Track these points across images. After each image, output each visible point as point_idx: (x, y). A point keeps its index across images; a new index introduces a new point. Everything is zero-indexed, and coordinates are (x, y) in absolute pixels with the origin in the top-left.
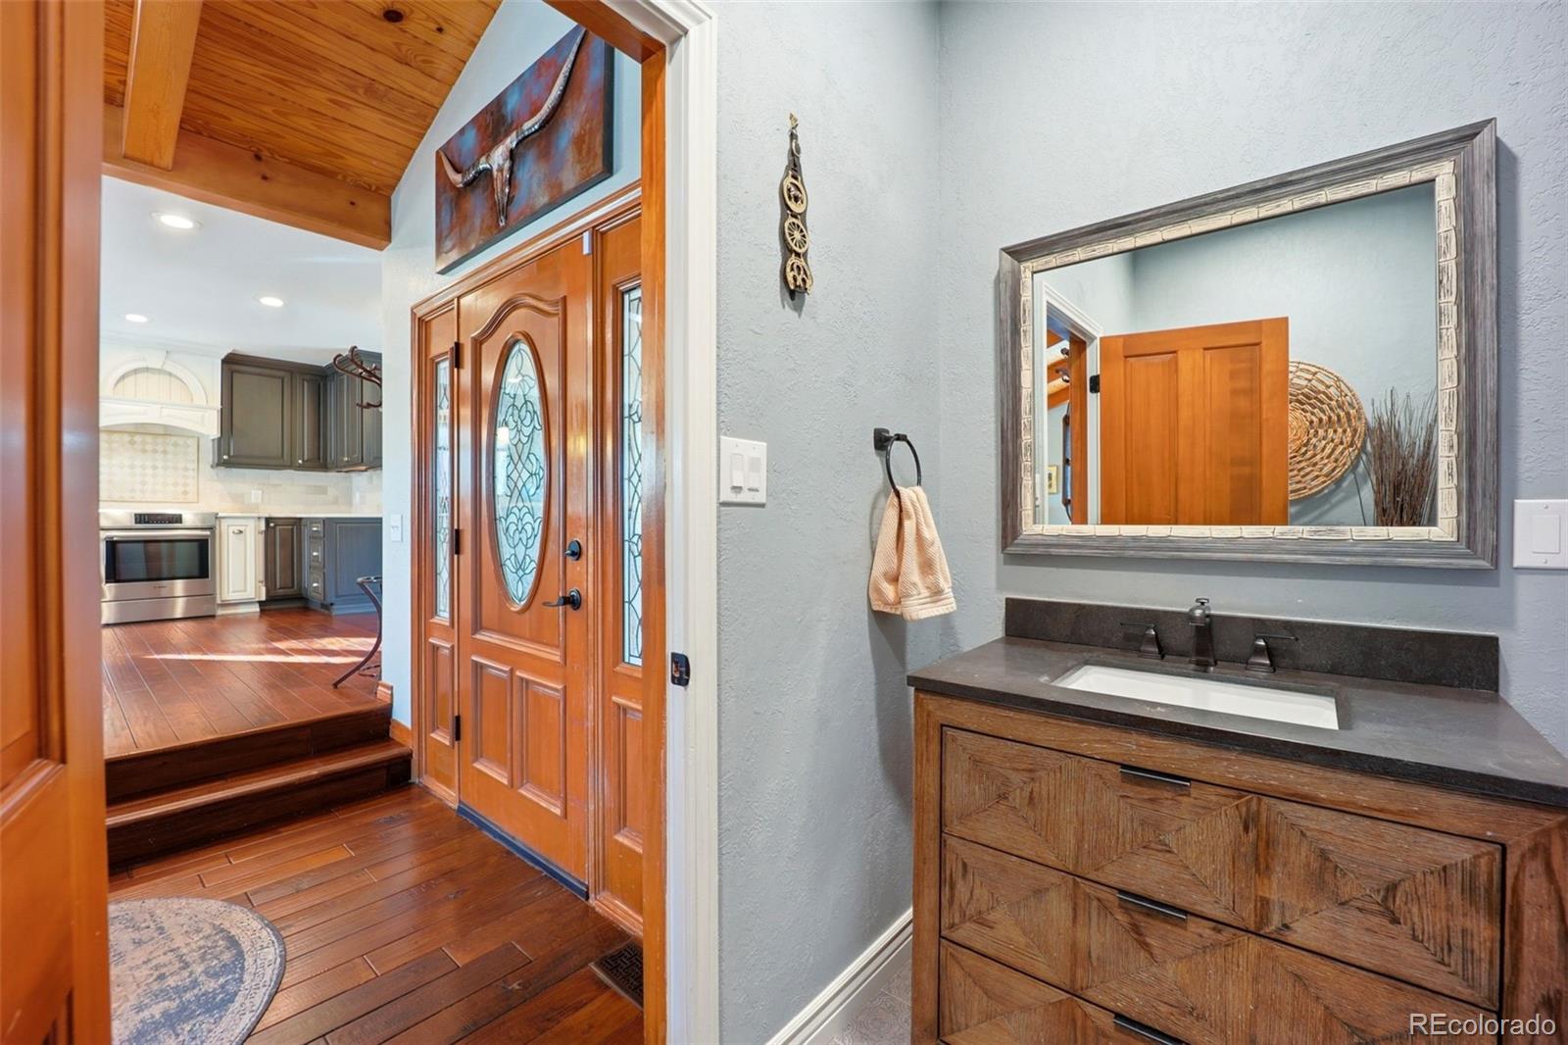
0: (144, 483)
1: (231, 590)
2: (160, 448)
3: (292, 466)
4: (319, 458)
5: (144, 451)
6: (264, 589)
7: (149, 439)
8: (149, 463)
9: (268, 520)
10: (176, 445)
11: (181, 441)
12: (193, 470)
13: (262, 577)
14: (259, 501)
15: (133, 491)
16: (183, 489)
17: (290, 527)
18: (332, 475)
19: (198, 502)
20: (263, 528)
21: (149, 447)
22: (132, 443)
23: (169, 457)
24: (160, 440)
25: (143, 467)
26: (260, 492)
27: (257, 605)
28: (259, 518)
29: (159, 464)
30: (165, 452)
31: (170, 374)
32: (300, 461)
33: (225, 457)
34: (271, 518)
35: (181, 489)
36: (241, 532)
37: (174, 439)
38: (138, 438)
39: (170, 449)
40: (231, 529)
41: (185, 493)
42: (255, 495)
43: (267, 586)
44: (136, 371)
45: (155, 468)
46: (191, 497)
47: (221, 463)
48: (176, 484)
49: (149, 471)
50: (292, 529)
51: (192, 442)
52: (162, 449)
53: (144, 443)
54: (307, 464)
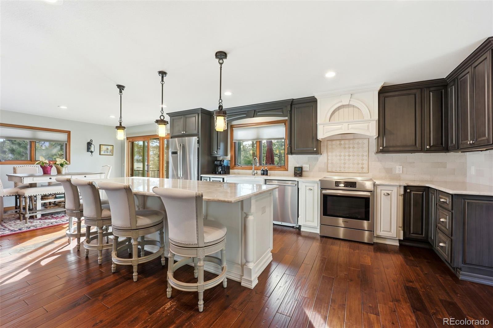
0: (345, 164)
1: (382, 230)
2: (351, 146)
3: (422, 150)
4: (442, 144)
5: (345, 148)
6: (402, 232)
7: (347, 142)
8: (347, 154)
9: (406, 188)
10: (358, 143)
11: (360, 141)
12: (366, 156)
13: (401, 224)
14: (401, 172)
15: (340, 167)
16: (361, 166)
17: (421, 193)
18: (451, 156)
19: (368, 173)
20: (402, 192)
21: (347, 146)
22: (340, 144)
23: (355, 150)
24: (351, 142)
25: (345, 156)
26: (402, 167)
27: (398, 241)
28: (400, 186)
29: (351, 154)
30: (354, 148)
31: (354, 106)
32: (428, 147)
33: (381, 148)
34: (408, 186)
35: (360, 166)
36: (388, 194)
37: (357, 141)
38: (343, 142)
39: (356, 146)
40: (383, 192)
41: (362, 168)
42: (398, 169)
43: (404, 230)
44: (339, 108)
45: (349, 156)
46: (365, 170)
47: (380, 151)
48: (358, 164)
49: (347, 158)
50: (423, 194)
51: (366, 141)
52: (352, 146)
53: (345, 144)
54: (433, 149)
